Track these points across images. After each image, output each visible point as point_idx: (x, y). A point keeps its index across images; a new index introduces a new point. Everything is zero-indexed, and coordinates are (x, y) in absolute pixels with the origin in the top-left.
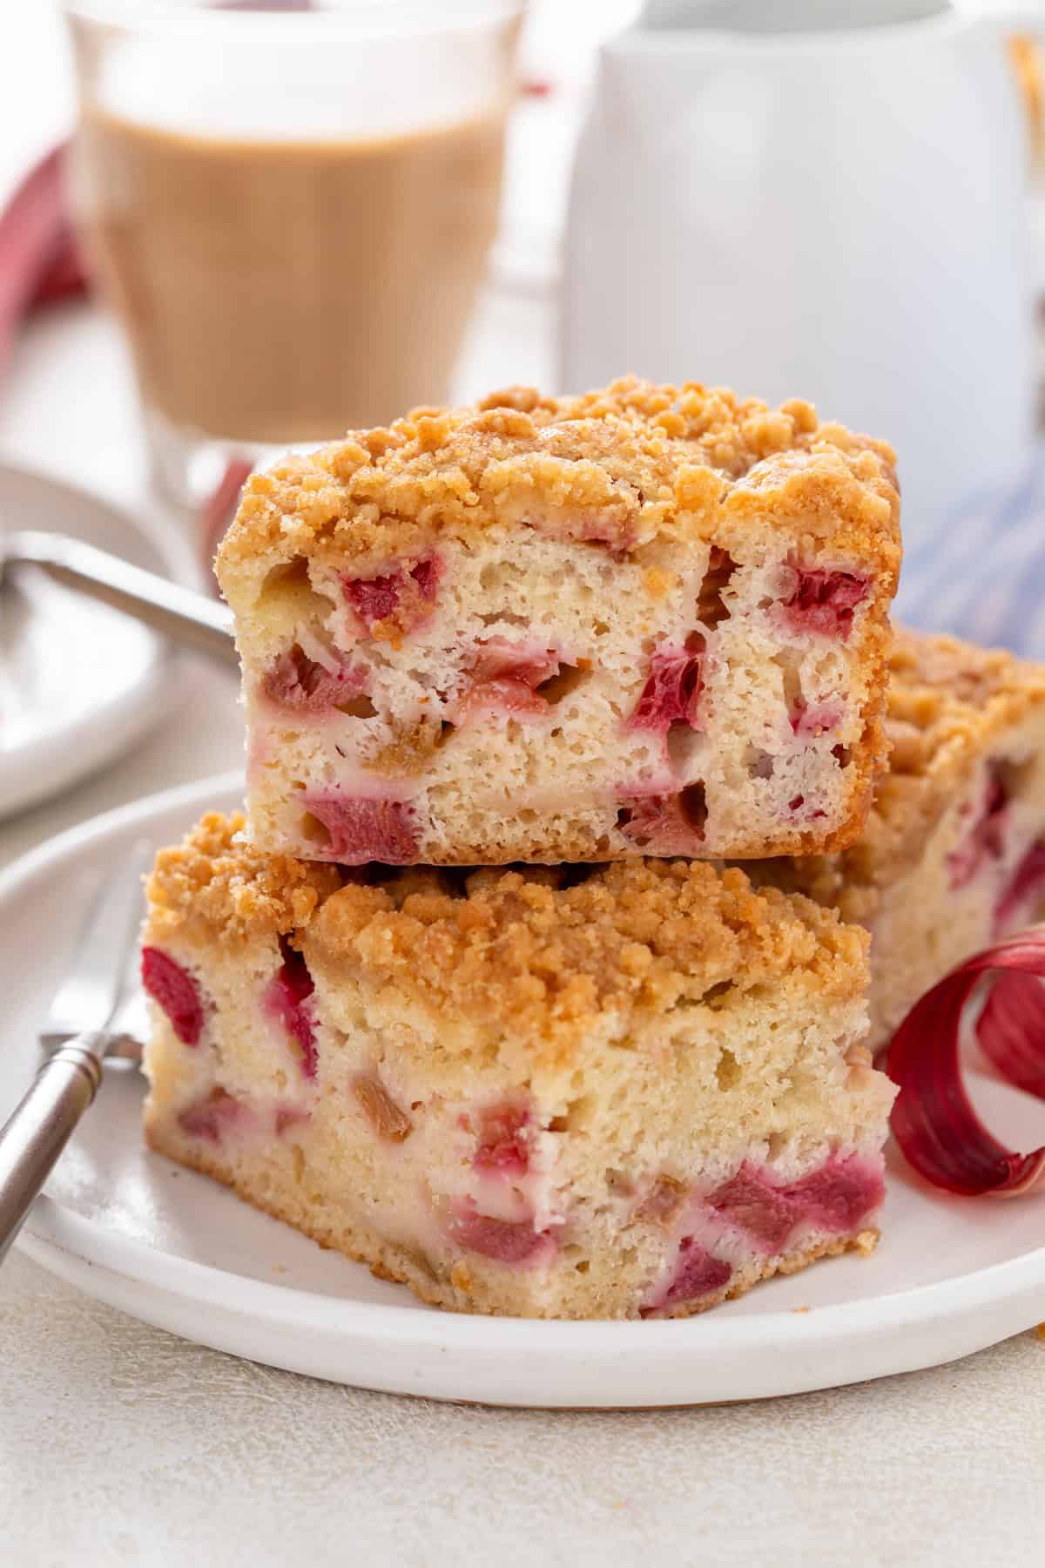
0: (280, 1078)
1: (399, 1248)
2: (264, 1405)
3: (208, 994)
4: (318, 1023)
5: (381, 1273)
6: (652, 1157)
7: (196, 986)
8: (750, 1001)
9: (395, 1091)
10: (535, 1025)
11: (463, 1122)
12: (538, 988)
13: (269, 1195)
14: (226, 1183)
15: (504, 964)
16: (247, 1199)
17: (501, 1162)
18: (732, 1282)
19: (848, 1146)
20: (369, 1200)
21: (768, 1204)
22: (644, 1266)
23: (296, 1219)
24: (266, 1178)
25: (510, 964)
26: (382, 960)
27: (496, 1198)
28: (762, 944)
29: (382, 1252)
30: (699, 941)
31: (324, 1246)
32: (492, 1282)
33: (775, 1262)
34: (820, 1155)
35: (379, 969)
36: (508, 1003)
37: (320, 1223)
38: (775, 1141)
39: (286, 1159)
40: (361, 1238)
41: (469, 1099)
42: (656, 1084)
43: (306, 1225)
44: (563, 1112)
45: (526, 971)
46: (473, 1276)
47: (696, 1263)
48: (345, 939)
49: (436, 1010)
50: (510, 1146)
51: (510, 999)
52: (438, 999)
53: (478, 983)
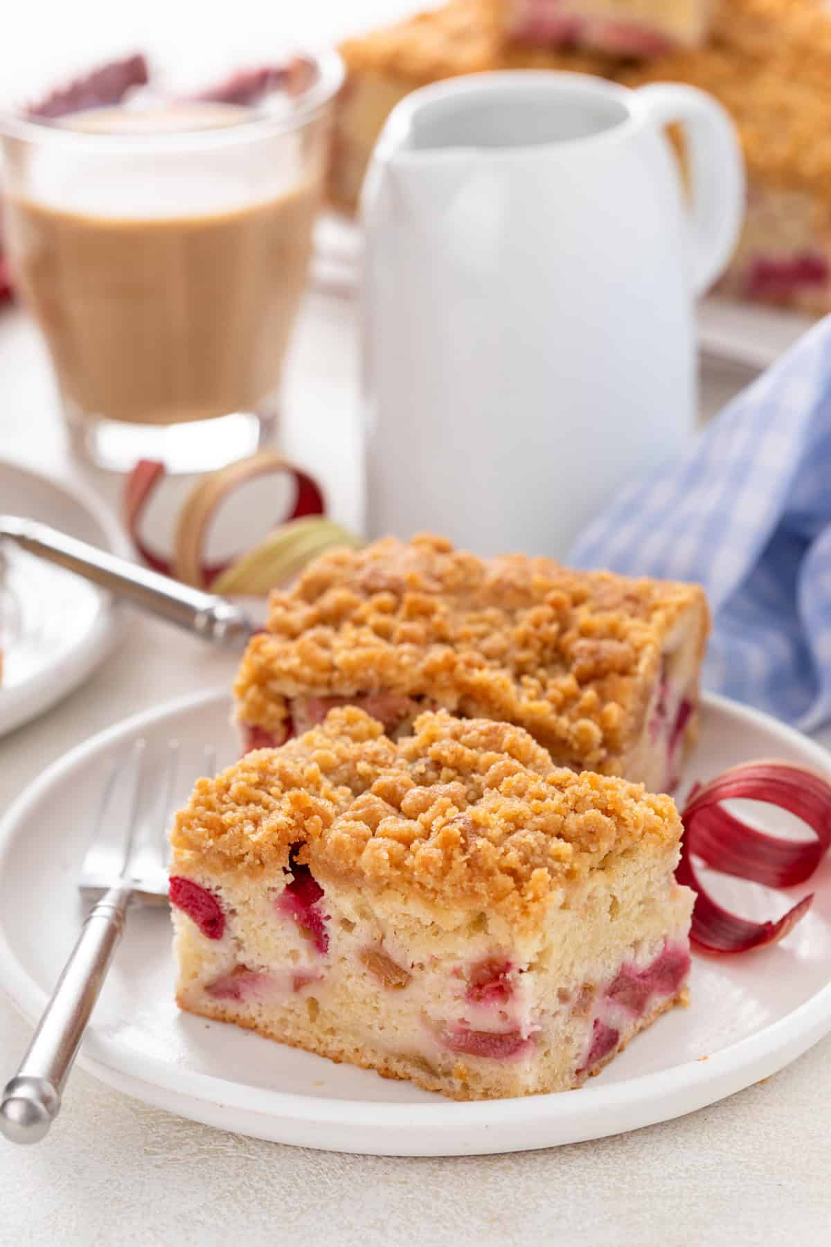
0: (294, 955)
1: (401, 1057)
2: (249, 1162)
3: (228, 904)
4: (328, 917)
5: (387, 1074)
6: (580, 974)
7: (218, 900)
8: (623, 861)
9: (397, 958)
10: (516, 908)
11: (457, 973)
12: (509, 882)
13: (288, 1033)
14: (250, 1027)
15: (480, 868)
16: (269, 1036)
17: (488, 996)
18: (620, 1042)
19: (672, 937)
20: (376, 1028)
21: (634, 986)
22: (577, 1045)
23: (313, 1046)
24: (283, 1022)
25: (485, 868)
26: (382, 873)
27: (486, 1018)
28: (627, 822)
29: (386, 1061)
30: (593, 830)
31: (337, 1061)
32: (483, 1073)
33: (640, 1023)
34: (659, 947)
35: (378, 879)
36: (492, 895)
37: (334, 1047)
38: (636, 945)
39: (302, 1009)
40: (369, 1054)
41: (462, 958)
42: (580, 928)
43: (322, 1048)
44: (535, 960)
45: (498, 871)
46: (468, 1069)
47: (602, 1034)
48: (351, 861)
49: (431, 904)
50: (497, 984)
51: (491, 892)
52: (432, 896)
53: (465, 884)
